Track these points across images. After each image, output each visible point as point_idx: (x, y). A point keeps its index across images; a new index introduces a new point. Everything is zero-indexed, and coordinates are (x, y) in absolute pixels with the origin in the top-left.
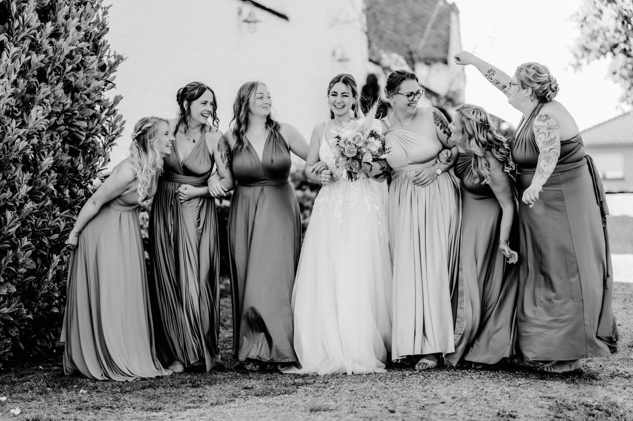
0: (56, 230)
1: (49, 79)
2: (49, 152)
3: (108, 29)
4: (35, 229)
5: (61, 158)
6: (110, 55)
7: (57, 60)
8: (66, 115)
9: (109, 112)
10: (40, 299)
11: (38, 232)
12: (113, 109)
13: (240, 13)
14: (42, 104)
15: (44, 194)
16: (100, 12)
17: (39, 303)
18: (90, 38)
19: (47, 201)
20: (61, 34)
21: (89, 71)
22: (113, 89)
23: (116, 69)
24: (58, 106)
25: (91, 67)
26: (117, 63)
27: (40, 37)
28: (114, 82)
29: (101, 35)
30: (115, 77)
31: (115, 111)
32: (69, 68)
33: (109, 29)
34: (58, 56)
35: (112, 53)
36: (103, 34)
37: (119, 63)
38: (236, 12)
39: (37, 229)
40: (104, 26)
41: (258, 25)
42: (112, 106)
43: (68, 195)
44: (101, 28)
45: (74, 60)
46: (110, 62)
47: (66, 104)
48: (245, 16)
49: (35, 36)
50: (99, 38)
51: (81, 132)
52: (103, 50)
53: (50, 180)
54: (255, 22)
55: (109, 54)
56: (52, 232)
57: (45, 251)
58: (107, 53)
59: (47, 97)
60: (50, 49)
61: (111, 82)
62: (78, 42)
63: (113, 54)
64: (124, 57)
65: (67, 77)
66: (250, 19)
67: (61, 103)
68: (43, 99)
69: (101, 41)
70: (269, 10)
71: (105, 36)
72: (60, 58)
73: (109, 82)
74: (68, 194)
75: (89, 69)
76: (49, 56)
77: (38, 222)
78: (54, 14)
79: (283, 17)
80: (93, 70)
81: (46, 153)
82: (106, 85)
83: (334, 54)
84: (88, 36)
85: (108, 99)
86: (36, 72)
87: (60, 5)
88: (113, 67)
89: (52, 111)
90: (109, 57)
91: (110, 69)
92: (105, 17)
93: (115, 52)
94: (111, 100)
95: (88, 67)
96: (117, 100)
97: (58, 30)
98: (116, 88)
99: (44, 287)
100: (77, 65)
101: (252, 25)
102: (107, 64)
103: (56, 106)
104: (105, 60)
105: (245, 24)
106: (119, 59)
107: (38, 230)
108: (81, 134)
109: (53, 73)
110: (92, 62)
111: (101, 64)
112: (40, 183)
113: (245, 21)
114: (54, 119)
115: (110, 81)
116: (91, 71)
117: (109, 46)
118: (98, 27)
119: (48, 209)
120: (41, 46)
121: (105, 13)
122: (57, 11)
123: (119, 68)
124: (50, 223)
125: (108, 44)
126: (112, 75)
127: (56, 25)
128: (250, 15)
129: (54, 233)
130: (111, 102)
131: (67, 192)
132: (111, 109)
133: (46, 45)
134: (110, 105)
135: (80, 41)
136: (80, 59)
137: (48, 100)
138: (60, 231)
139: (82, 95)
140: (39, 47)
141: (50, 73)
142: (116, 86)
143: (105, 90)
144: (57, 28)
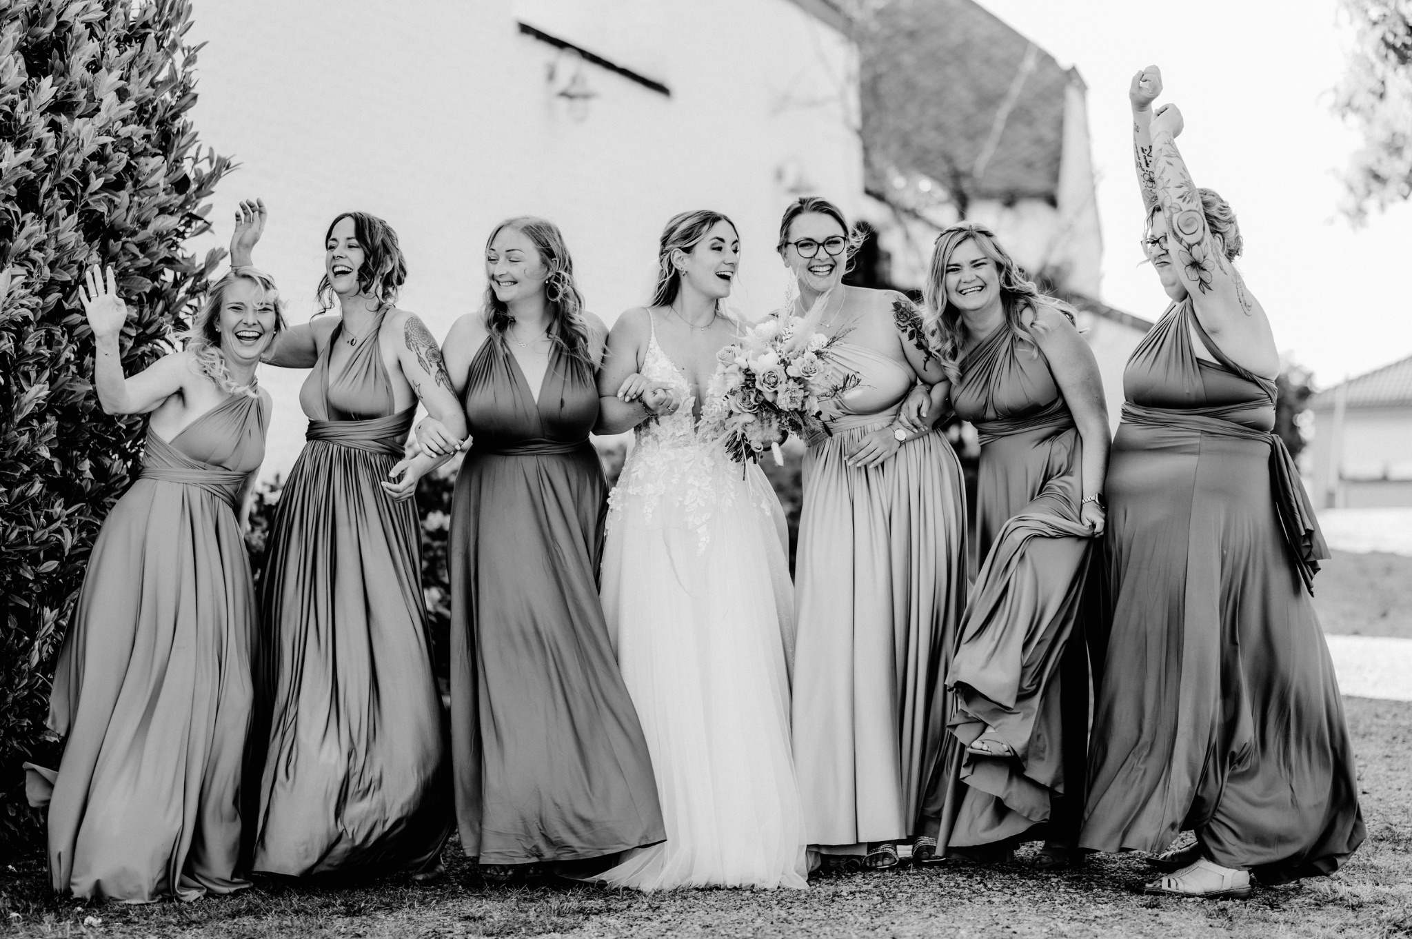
0: (54, 551)
1: (46, 205)
2: (39, 374)
3: (195, 97)
5: (71, 386)
6: (200, 158)
7: (67, 165)
9: (194, 285)
10: (10, 710)
11: (10, 554)
12: (204, 281)
13: (551, 76)
14: (26, 262)
15: (26, 468)
16: (179, 57)
17: (8, 720)
18: (152, 116)
19: (32, 486)
20: (78, 104)
21: (146, 191)
22: (207, 233)
23: (213, 189)
24: (65, 268)
25: (150, 182)
26: (214, 176)
27: (27, 109)
28: (207, 218)
29: (180, 111)
30: (210, 207)
32: (96, 183)
33: (199, 97)
34: (70, 157)
35: (204, 153)
36: (184, 108)
37: (219, 177)
38: (542, 73)
39: (7, 547)
40: (186, 90)
41: (593, 103)
42: (201, 274)
43: (88, 474)
44: (178, 93)
45: (109, 165)
46: (198, 172)
48: (563, 82)
49: (13, 108)
50: (175, 116)
52: (181, 145)
53: (40, 437)
54: (586, 96)
55: (197, 154)
56: (42, 555)
57: (28, 599)
58: (191, 152)
59: (40, 247)
60: (49, 138)
61: (201, 219)
62: (119, 123)
63: (207, 155)
64: (233, 163)
65: (91, 203)
66: (573, 91)
67: (74, 262)
68: (28, 250)
69: (178, 123)
70: (624, 72)
71: (189, 111)
72: (72, 160)
73: (197, 218)
74: (88, 471)
75: (147, 187)
76: (47, 155)
77: (9, 531)
78: (62, 59)
79: (660, 88)
80: (156, 190)
81: (33, 375)
82: (188, 225)
83: (779, 175)
84: (146, 112)
85: (193, 256)
86: (12, 188)
87: (78, 38)
88: (205, 184)
89: (52, 279)
90: (196, 161)
91: (199, 188)
92: (188, 69)
93: (211, 149)
94: (200, 261)
95: (145, 181)
96: (214, 259)
97: (70, 96)
98: (212, 232)
99: (20, 683)
100: (118, 175)
101: (579, 104)
102: (192, 176)
103: (60, 268)
104: (187, 167)
105: (563, 103)
106: (222, 166)
107: (9, 550)
109: (56, 194)
110: (154, 171)
111: (178, 176)
112: (16, 443)
113: (564, 94)
114: (54, 297)
115: (199, 215)
116: (151, 190)
117: (196, 134)
118: (173, 93)
119: (35, 504)
120: (27, 129)
121: (189, 61)
122: (69, 52)
123: (219, 187)
124: (37, 535)
125: (193, 130)
126: (204, 202)
127: (67, 83)
128: (574, 80)
129: (47, 559)
130: (201, 265)
131: (86, 465)
132: (199, 281)
133: (39, 128)
134: (197, 271)
135: (125, 122)
136: (124, 163)
137: (42, 255)
138: (64, 553)
139: (127, 245)
140: (21, 132)
141: (49, 194)
142: (213, 227)
143: (186, 235)
144: (67, 90)
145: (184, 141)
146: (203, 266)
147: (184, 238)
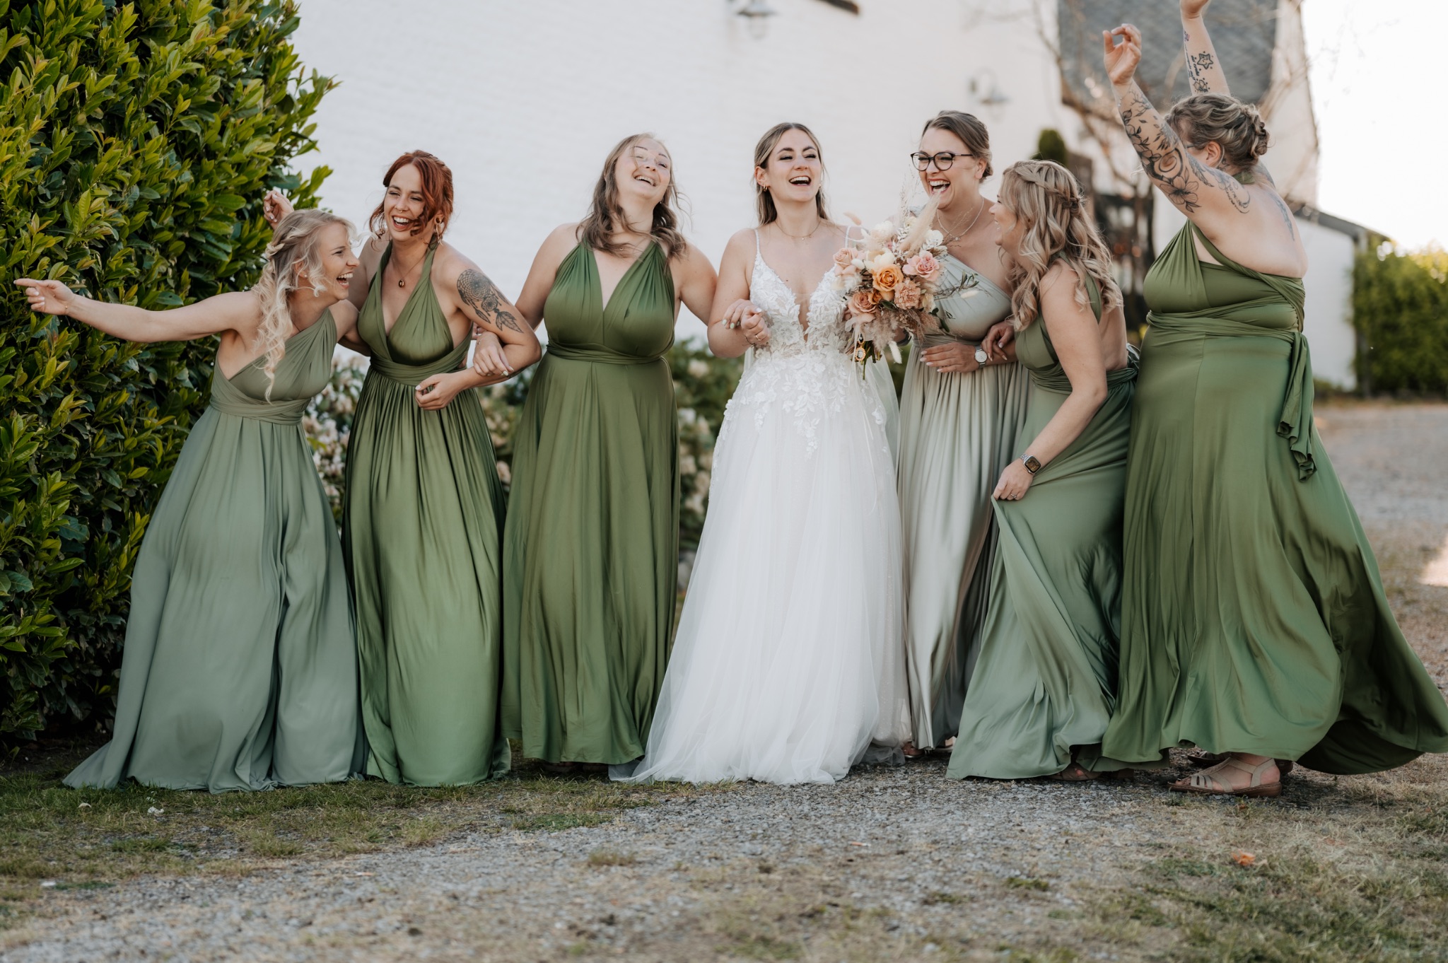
0: (144, 458)
1: (133, 127)
2: (127, 288)
3: (297, 21)
4: (92, 456)
6: (304, 79)
7: (154, 88)
8: (177, 208)
10: (101, 609)
11: (98, 460)
12: (310, 197)
14: (113, 182)
15: (117, 380)
18: (253, 39)
19: (120, 396)
20: (170, 29)
21: (245, 112)
22: (313, 151)
23: (315, 109)
24: (154, 186)
25: (248, 104)
26: (318, 95)
27: (112, 34)
28: (312, 137)
29: (283, 34)
30: (313, 127)
31: (313, 200)
32: (184, 105)
33: (301, 21)
34: (157, 80)
35: (308, 74)
36: (288, 31)
37: (321, 95)
39: (95, 455)
40: (289, 14)
41: (771, 21)
42: (307, 191)
43: (188, 384)
44: (281, 17)
45: (202, 87)
46: (303, 93)
47: (179, 185)
48: (742, 2)
49: (96, 35)
50: (279, 39)
51: (221, 245)
52: (283, 66)
53: (129, 350)
54: (764, 14)
55: (301, 75)
56: (132, 462)
57: (120, 502)
58: (295, 74)
59: (127, 167)
60: (133, 63)
61: (305, 138)
62: (214, 47)
63: (311, 75)
64: (335, 82)
65: (184, 123)
66: (753, 8)
67: (164, 181)
68: (114, 171)
69: (280, 47)
71: (294, 34)
72: (159, 83)
74: (188, 380)
75: (245, 108)
76: (131, 79)
77: (97, 438)
79: (846, 6)
80: (254, 111)
81: (122, 291)
82: (294, 143)
83: (972, 85)
84: (247, 36)
85: (299, 174)
86: (99, 110)
88: (309, 102)
89: (141, 198)
90: (299, 81)
91: (303, 108)
93: (315, 71)
94: (307, 176)
95: (243, 102)
96: (320, 175)
97: (161, 21)
98: (317, 149)
99: (109, 585)
100: (215, 96)
101: (757, 21)
102: (296, 96)
103: (151, 187)
104: (291, 89)
105: (743, 21)
106: (323, 85)
107: (98, 457)
108: (219, 249)
109: (143, 116)
110: (253, 93)
111: (278, 96)
112: (103, 356)
114: (142, 216)
115: (305, 134)
116: (250, 112)
117: (296, 56)
118: (276, 18)
119: (126, 410)
120: (112, 54)
123: (322, 107)
124: (127, 443)
125: (294, 53)
126: (310, 120)
127: (157, 9)
130: (306, 182)
131: (185, 374)
132: (306, 197)
133: (126, 53)
134: (304, 188)
135: (221, 45)
136: (218, 85)
137: (129, 175)
138: (156, 461)
139: (223, 164)
140: (106, 57)
141: (136, 115)
142: (318, 145)
143: (293, 154)
144: (159, 16)
145: (285, 63)
146: (309, 183)
147: (291, 156)
